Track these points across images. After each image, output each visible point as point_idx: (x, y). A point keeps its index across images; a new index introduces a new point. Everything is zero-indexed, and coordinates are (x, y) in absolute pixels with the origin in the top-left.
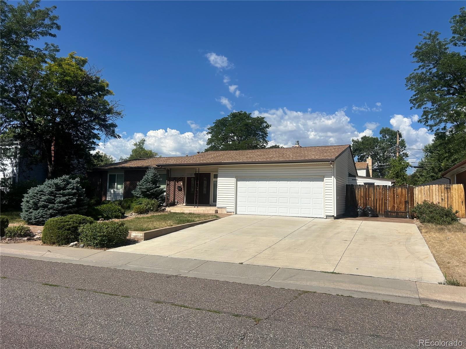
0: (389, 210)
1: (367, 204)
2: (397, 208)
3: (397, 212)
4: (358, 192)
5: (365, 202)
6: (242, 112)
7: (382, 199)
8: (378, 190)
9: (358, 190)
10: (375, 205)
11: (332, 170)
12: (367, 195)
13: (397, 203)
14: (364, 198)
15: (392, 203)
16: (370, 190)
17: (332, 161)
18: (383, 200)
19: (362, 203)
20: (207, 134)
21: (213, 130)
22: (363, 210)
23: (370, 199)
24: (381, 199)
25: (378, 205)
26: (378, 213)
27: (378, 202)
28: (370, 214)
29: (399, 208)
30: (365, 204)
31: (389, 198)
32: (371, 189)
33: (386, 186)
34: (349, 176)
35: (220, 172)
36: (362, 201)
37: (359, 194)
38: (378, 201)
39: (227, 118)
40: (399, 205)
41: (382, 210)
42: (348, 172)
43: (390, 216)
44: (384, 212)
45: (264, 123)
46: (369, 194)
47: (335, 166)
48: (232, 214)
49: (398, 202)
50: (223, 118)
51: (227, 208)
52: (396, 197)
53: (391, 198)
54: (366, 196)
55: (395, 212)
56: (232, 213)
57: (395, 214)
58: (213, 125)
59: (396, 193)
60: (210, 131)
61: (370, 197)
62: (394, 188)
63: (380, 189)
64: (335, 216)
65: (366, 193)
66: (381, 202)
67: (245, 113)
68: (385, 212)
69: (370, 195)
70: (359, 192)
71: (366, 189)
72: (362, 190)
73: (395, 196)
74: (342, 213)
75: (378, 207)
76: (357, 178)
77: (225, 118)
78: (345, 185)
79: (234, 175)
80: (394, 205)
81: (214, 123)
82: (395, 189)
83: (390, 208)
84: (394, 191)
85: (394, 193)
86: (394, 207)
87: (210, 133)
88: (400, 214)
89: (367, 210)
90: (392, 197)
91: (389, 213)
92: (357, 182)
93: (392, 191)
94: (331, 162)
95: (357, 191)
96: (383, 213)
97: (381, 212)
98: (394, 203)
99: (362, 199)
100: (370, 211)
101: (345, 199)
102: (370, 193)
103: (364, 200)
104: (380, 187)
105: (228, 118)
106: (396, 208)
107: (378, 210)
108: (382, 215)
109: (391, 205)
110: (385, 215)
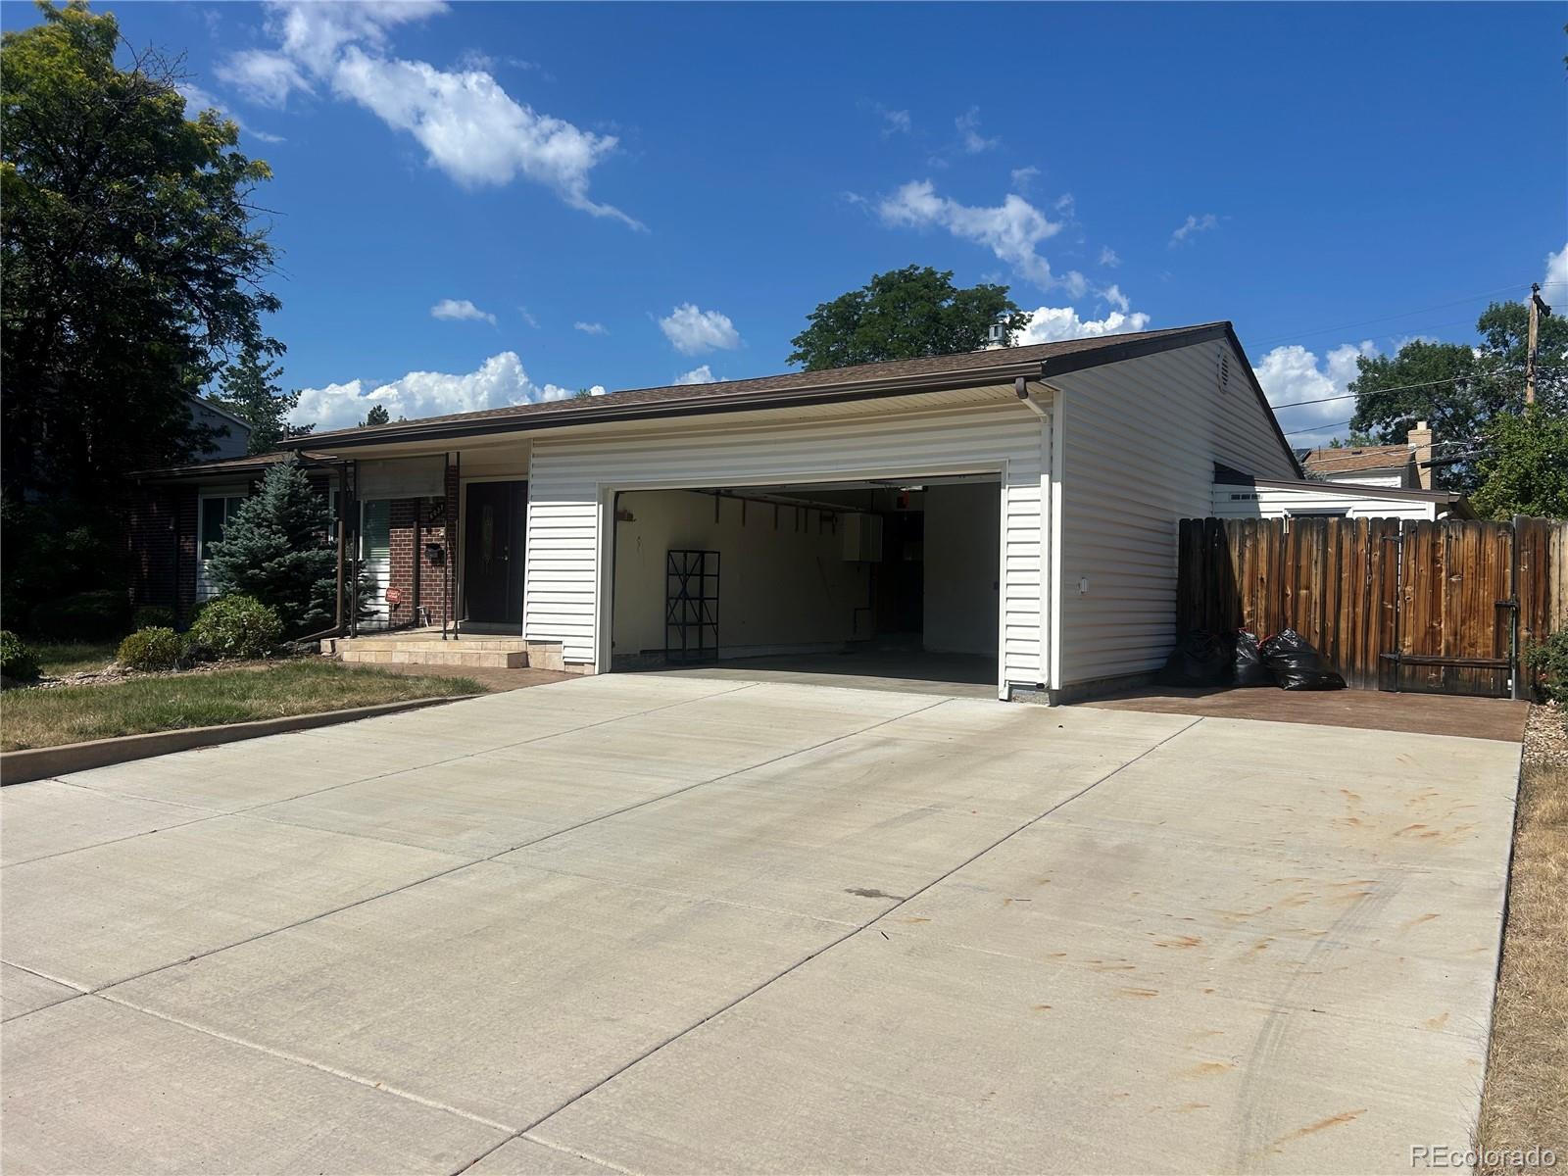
0: (1407, 651)
1: (1286, 620)
2: (1451, 639)
3: (1451, 667)
4: (1241, 555)
5: (1275, 608)
6: (917, 269)
7: (1369, 593)
8: (1346, 544)
9: (1242, 545)
10: (1330, 624)
11: (1039, 433)
12: (1289, 574)
13: (1449, 612)
14: (1274, 587)
15: (1422, 614)
16: (1304, 545)
17: (1027, 379)
18: (1375, 597)
19: (1261, 612)
20: (790, 360)
21: (810, 344)
22: (1261, 651)
23: (1303, 592)
24: (1361, 592)
25: (1343, 625)
26: (1343, 666)
27: (1344, 611)
28: (1295, 672)
29: (1465, 644)
30: (1278, 622)
31: (1409, 589)
32: (1311, 541)
33: (1394, 521)
34: (1217, 481)
35: (540, 466)
36: (1262, 604)
37: (1246, 567)
38: (1345, 602)
39: (856, 295)
40: (1463, 622)
41: (1367, 651)
42: (1211, 457)
43: (1407, 685)
44: (1380, 666)
45: (1003, 310)
46: (1298, 568)
47: (1059, 412)
48: (586, 672)
49: (1457, 610)
50: (842, 300)
51: (565, 644)
52: (1450, 584)
53: (1417, 586)
54: (1284, 577)
55: (1437, 664)
56: (587, 669)
57: (1438, 672)
58: (808, 326)
59: (1448, 560)
60: (800, 351)
61: (1303, 581)
62: (1439, 533)
63: (1355, 540)
64: (1055, 686)
65: (1282, 564)
66: (1360, 610)
67: (930, 273)
68: (1381, 660)
69: (1303, 572)
70: (1247, 555)
71: (1284, 539)
72: (1264, 545)
73: (1443, 574)
74: (1145, 666)
75: (1343, 636)
76: (1258, 489)
77: (850, 295)
78: (1172, 523)
79: (593, 480)
80: (1432, 627)
81: (810, 318)
82: (1442, 539)
83: (1408, 641)
84: (1434, 546)
85: (1435, 560)
86: (1433, 634)
87: (797, 357)
88: (1465, 673)
89: (1280, 652)
90: (1423, 581)
91: (1407, 670)
92: (1262, 507)
93: (1424, 549)
94: (1020, 382)
95: (1235, 555)
96: (1372, 667)
97: (1358, 664)
98: (1435, 613)
99: (1262, 593)
100: (1294, 654)
101: (1173, 595)
102: (1304, 563)
103: (1274, 596)
104: (1358, 527)
105: (861, 295)
106: (1447, 641)
107: (1343, 651)
108: (1366, 677)
109: (1416, 626)
110: (1385, 680)
